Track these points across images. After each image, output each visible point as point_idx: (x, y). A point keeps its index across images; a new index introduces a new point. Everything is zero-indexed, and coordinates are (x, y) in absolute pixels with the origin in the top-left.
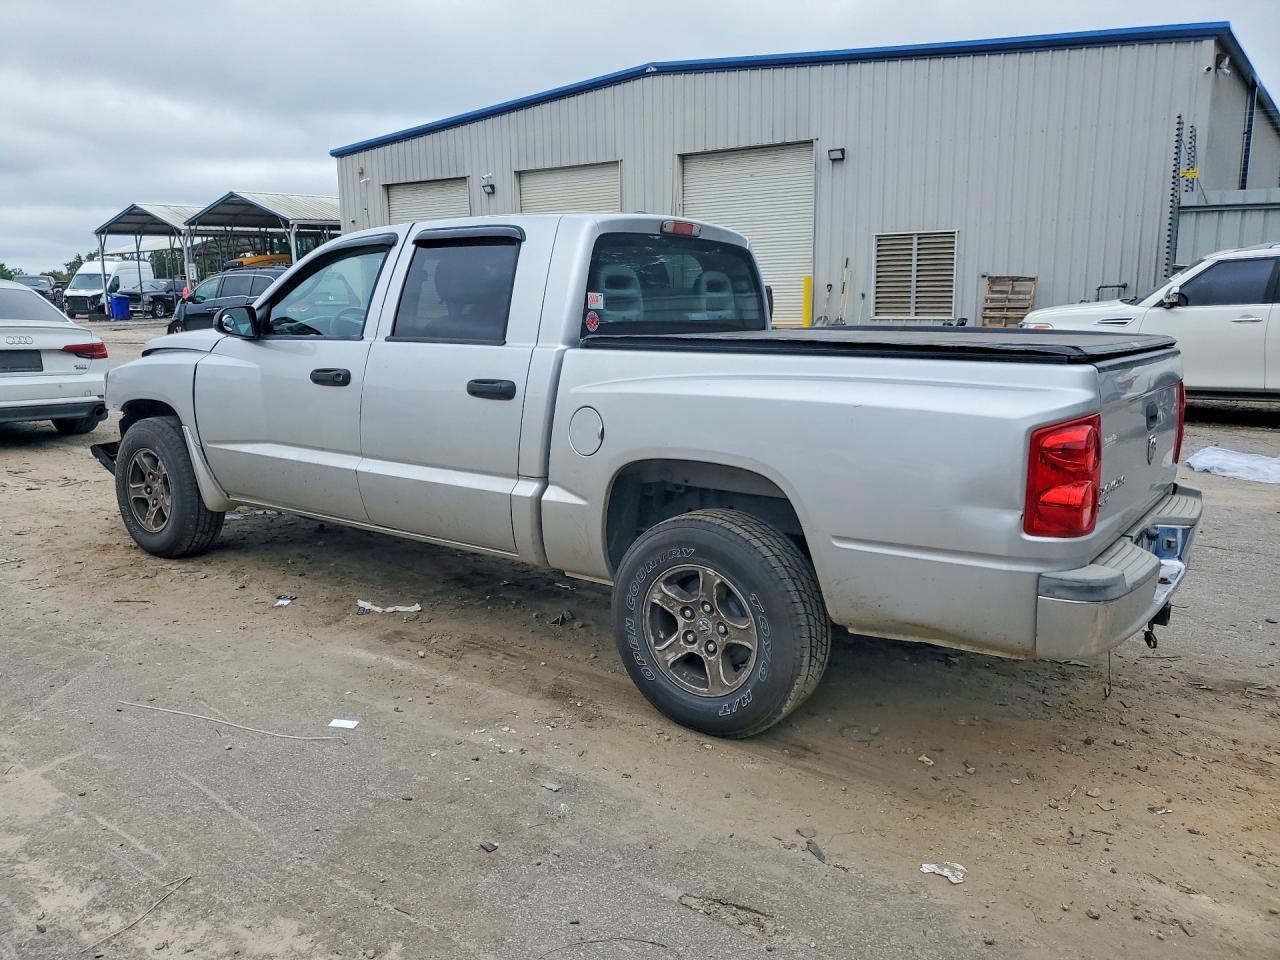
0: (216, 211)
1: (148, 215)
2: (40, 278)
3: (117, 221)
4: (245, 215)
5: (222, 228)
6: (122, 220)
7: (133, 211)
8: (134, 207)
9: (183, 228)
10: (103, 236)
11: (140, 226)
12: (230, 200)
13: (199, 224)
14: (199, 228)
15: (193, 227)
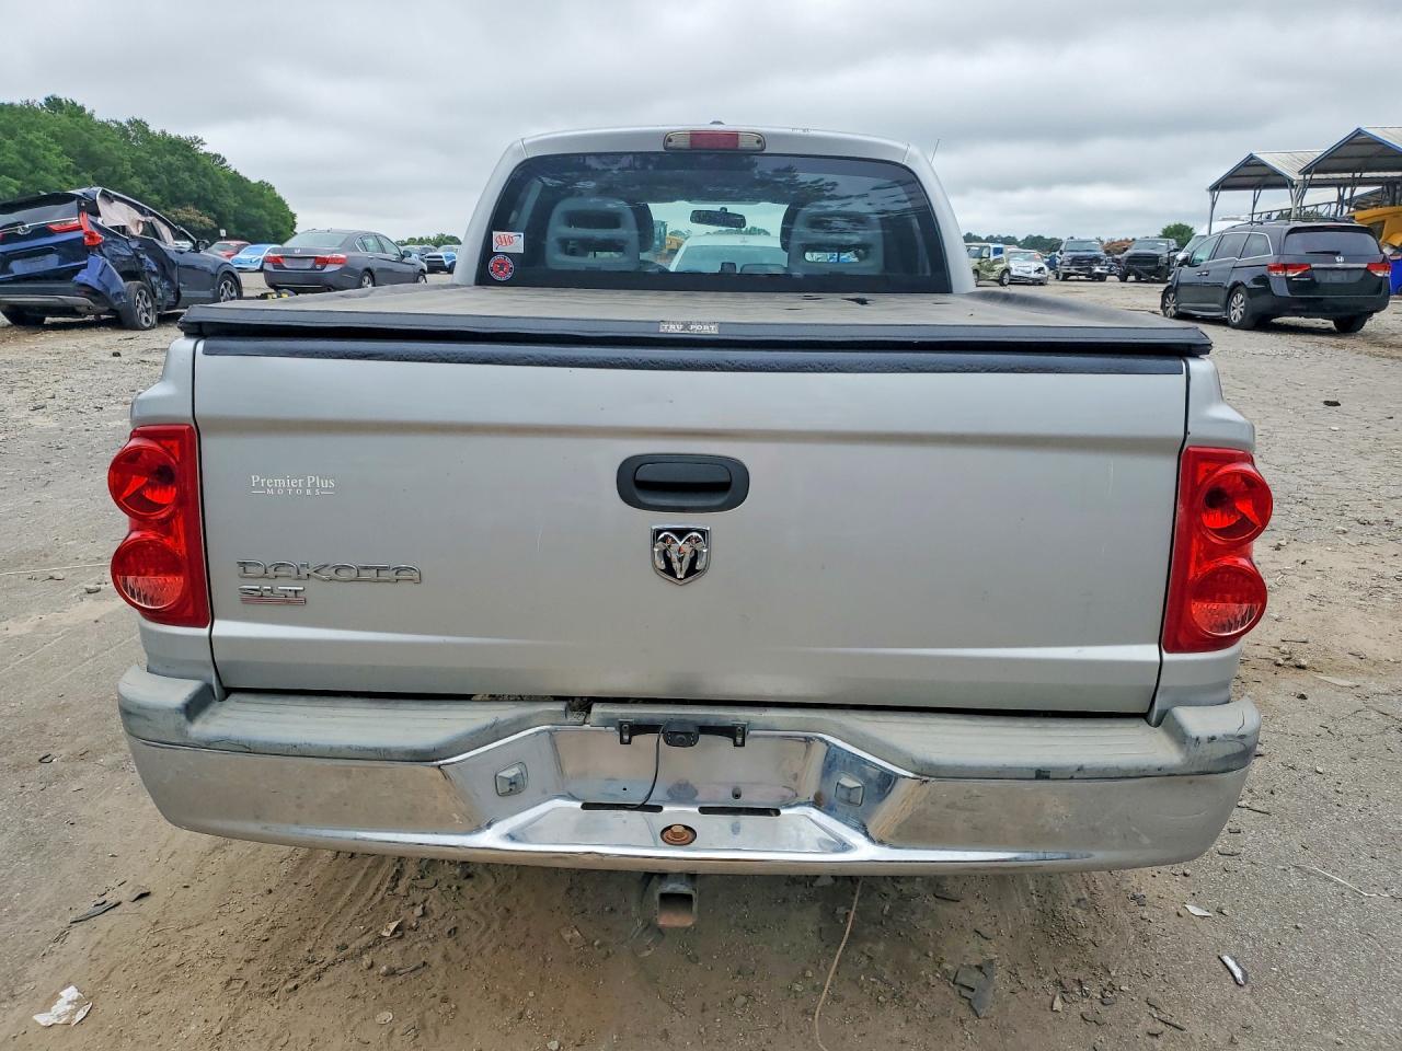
0: (1335, 155)
1: (1263, 165)
2: (1158, 241)
3: (1232, 175)
4: (1379, 157)
5: (1350, 175)
6: (1236, 174)
7: (1251, 162)
8: (1251, 157)
9: (1296, 177)
10: (1216, 193)
11: (1259, 178)
12: (1358, 139)
13: (1316, 172)
14: (1315, 176)
15: (1308, 177)
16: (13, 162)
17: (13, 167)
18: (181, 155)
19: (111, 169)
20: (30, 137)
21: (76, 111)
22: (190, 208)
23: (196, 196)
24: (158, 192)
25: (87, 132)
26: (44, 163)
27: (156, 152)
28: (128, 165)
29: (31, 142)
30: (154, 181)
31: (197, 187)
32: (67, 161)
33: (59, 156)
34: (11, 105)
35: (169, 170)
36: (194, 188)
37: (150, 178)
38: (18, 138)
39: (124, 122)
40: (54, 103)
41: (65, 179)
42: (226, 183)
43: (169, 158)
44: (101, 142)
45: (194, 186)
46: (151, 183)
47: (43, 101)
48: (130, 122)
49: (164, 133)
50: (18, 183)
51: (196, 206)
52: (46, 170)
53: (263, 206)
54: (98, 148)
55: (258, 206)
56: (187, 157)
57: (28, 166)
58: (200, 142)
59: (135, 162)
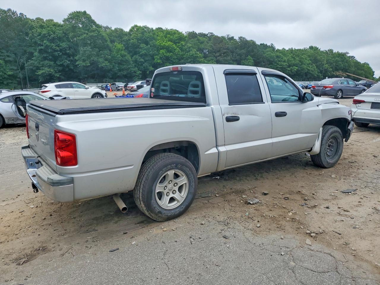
16: (297, 63)
17: (297, 64)
18: (341, 57)
19: (321, 63)
20: (303, 56)
21: (316, 49)
22: (340, 72)
23: (343, 68)
24: (332, 68)
25: (317, 54)
26: (304, 62)
27: (334, 57)
28: (325, 61)
29: (302, 58)
30: (332, 65)
31: (343, 66)
32: (310, 62)
33: (308, 61)
34: (300, 49)
35: (336, 62)
36: (342, 66)
37: (331, 64)
38: (300, 57)
39: (327, 50)
40: (311, 48)
41: (309, 66)
42: (353, 64)
43: (337, 58)
44: (320, 56)
45: (342, 65)
46: (330, 65)
47: (308, 47)
48: (329, 50)
49: (338, 52)
50: (297, 68)
51: (342, 70)
52: (304, 64)
53: (363, 70)
54: (319, 58)
55: (362, 70)
56: (342, 58)
57: (300, 64)
58: (348, 53)
59: (327, 60)
